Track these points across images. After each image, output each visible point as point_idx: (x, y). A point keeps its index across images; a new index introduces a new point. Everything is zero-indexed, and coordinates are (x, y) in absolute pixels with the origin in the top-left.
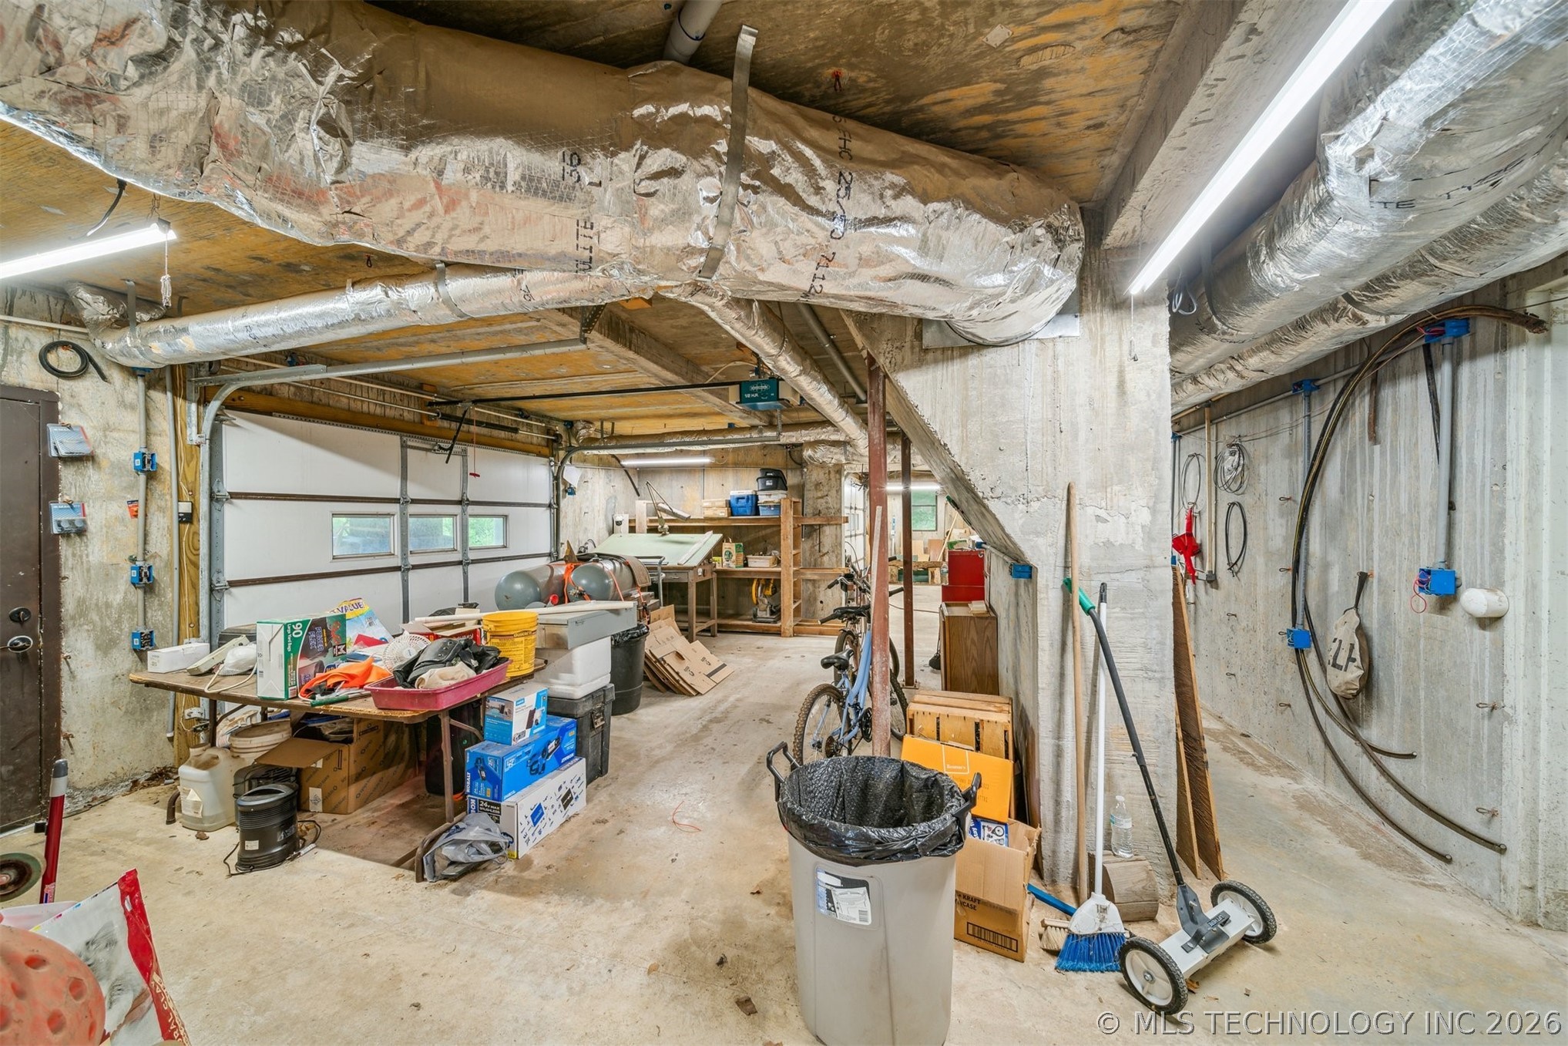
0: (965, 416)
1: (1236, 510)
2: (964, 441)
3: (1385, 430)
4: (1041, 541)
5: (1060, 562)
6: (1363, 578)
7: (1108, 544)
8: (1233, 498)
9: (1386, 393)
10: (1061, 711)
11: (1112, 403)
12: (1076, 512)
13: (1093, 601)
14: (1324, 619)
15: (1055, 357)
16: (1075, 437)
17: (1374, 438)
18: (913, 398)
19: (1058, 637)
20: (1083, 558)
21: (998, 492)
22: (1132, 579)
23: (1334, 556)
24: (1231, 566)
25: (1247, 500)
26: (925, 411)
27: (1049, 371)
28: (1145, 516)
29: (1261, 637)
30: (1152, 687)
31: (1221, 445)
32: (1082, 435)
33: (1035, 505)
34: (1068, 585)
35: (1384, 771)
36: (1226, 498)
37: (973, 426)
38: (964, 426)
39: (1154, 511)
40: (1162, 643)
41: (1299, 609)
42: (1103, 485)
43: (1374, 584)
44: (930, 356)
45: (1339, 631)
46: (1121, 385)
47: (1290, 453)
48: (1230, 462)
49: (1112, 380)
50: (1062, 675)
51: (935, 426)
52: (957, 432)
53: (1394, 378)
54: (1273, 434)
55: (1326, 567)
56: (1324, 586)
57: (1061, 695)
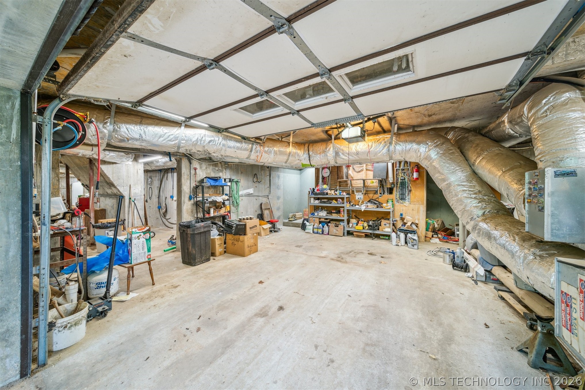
0: (113, 173)
1: (150, 188)
2: (112, 177)
3: (168, 179)
4: (126, 192)
5: (129, 195)
6: (166, 197)
7: (136, 193)
8: (150, 186)
9: (168, 174)
10: (129, 216)
11: (136, 174)
12: (131, 188)
13: (134, 200)
14: (162, 204)
15: (128, 167)
16: (131, 178)
17: (167, 180)
18: (103, 169)
19: (128, 206)
20: (132, 194)
21: (119, 185)
22: (139, 197)
23: (163, 195)
24: (150, 198)
25: (152, 187)
26: (105, 172)
27: (127, 169)
28: (140, 189)
29: (154, 209)
30: (141, 211)
31: (148, 177)
32: (132, 178)
33: (125, 187)
34: (130, 198)
35: (168, 222)
36: (149, 186)
37: (114, 175)
38: (113, 175)
39: (141, 188)
40: (143, 205)
41: (159, 203)
42: (135, 185)
43: (167, 198)
44: (106, 163)
45: (163, 205)
46: (137, 172)
47: (158, 180)
48: (150, 180)
49: (136, 171)
50: (129, 211)
51: (107, 174)
52: (111, 176)
53: (169, 173)
54: (156, 177)
55: (162, 197)
56: (162, 199)
57: (129, 214)
